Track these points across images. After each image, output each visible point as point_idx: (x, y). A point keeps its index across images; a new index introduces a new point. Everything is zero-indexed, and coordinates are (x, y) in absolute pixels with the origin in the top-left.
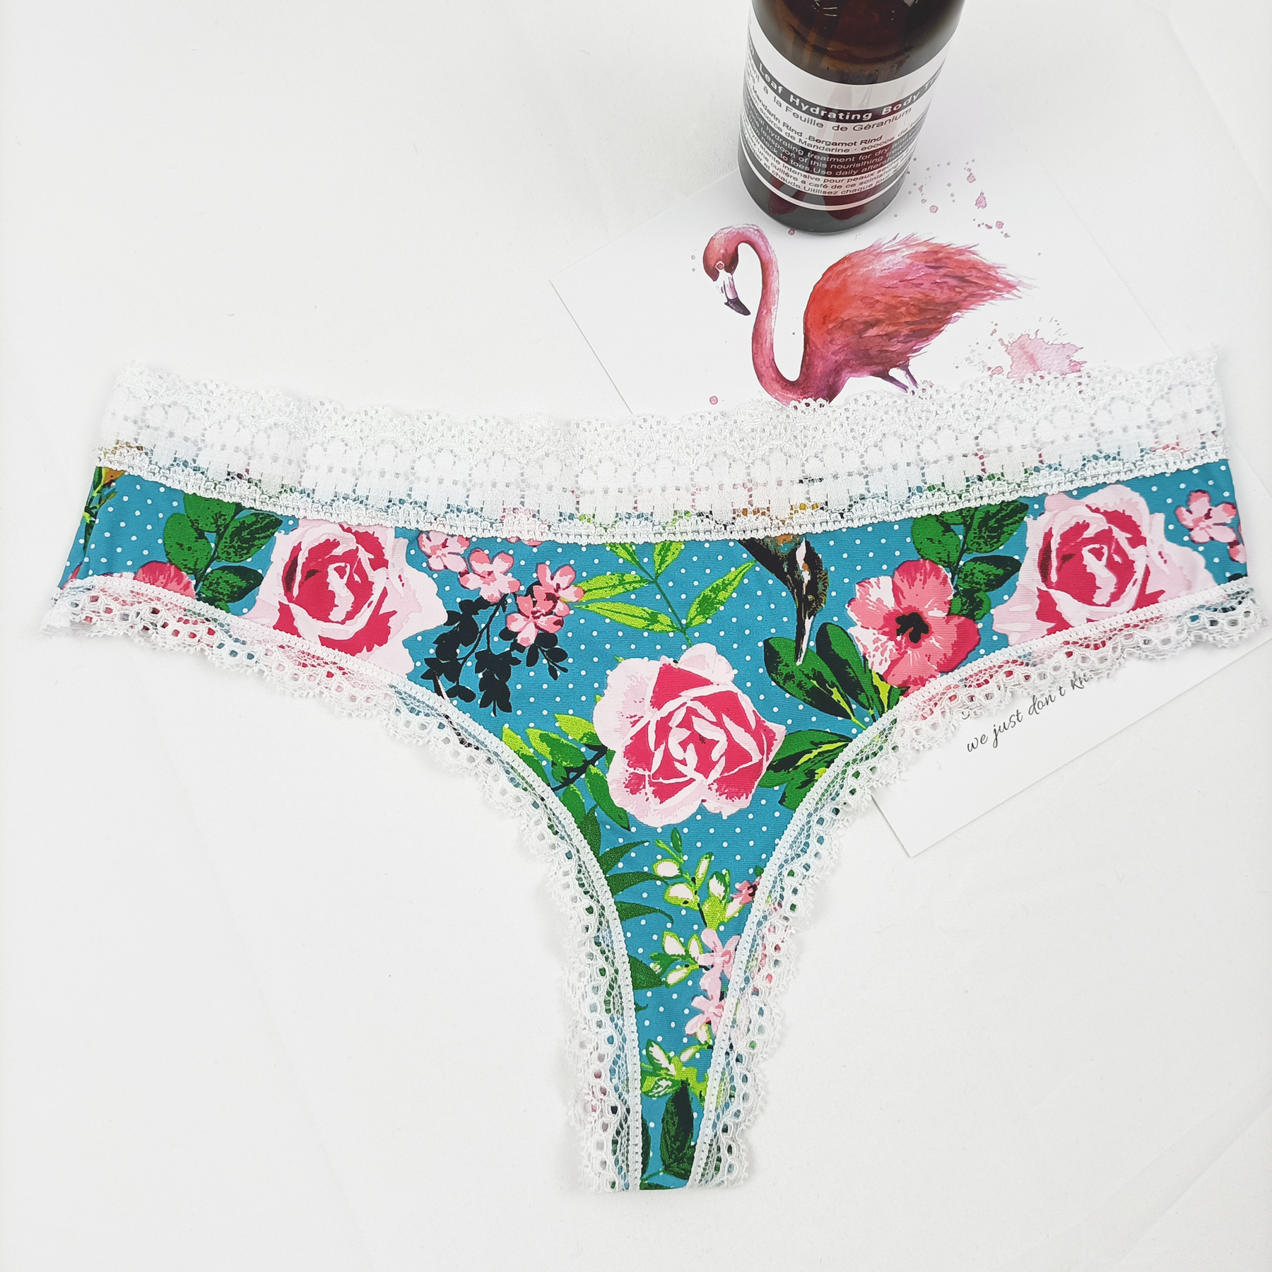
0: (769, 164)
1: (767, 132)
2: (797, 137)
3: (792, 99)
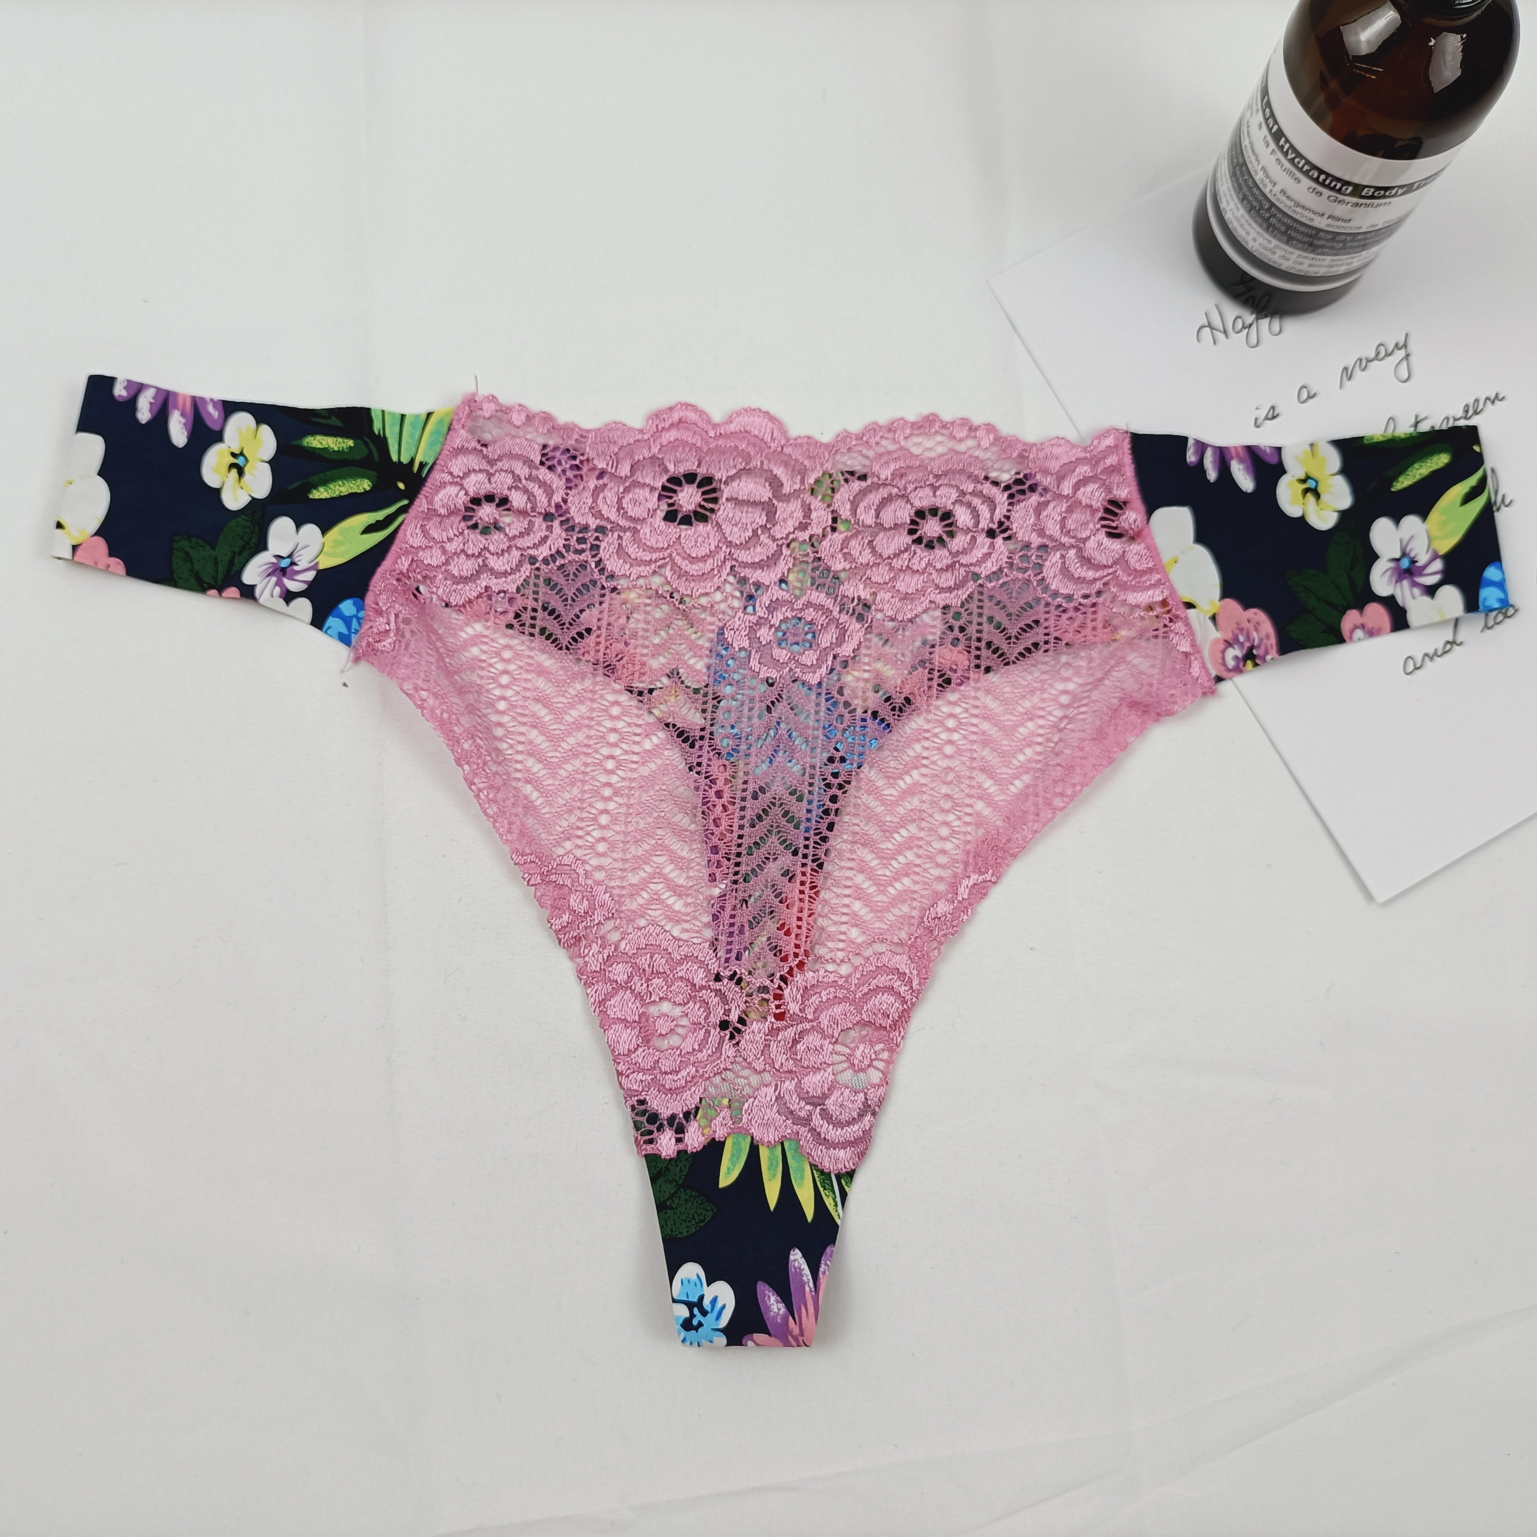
0: (1228, 209)
1: (1242, 172)
2: (1269, 186)
3: (1282, 142)
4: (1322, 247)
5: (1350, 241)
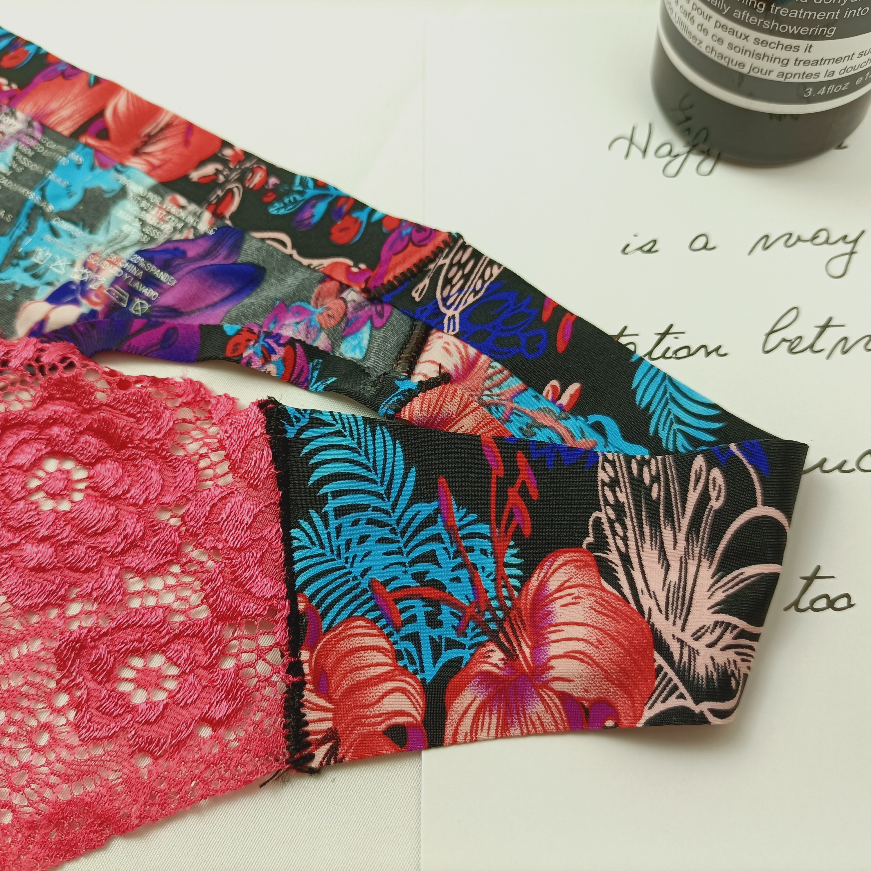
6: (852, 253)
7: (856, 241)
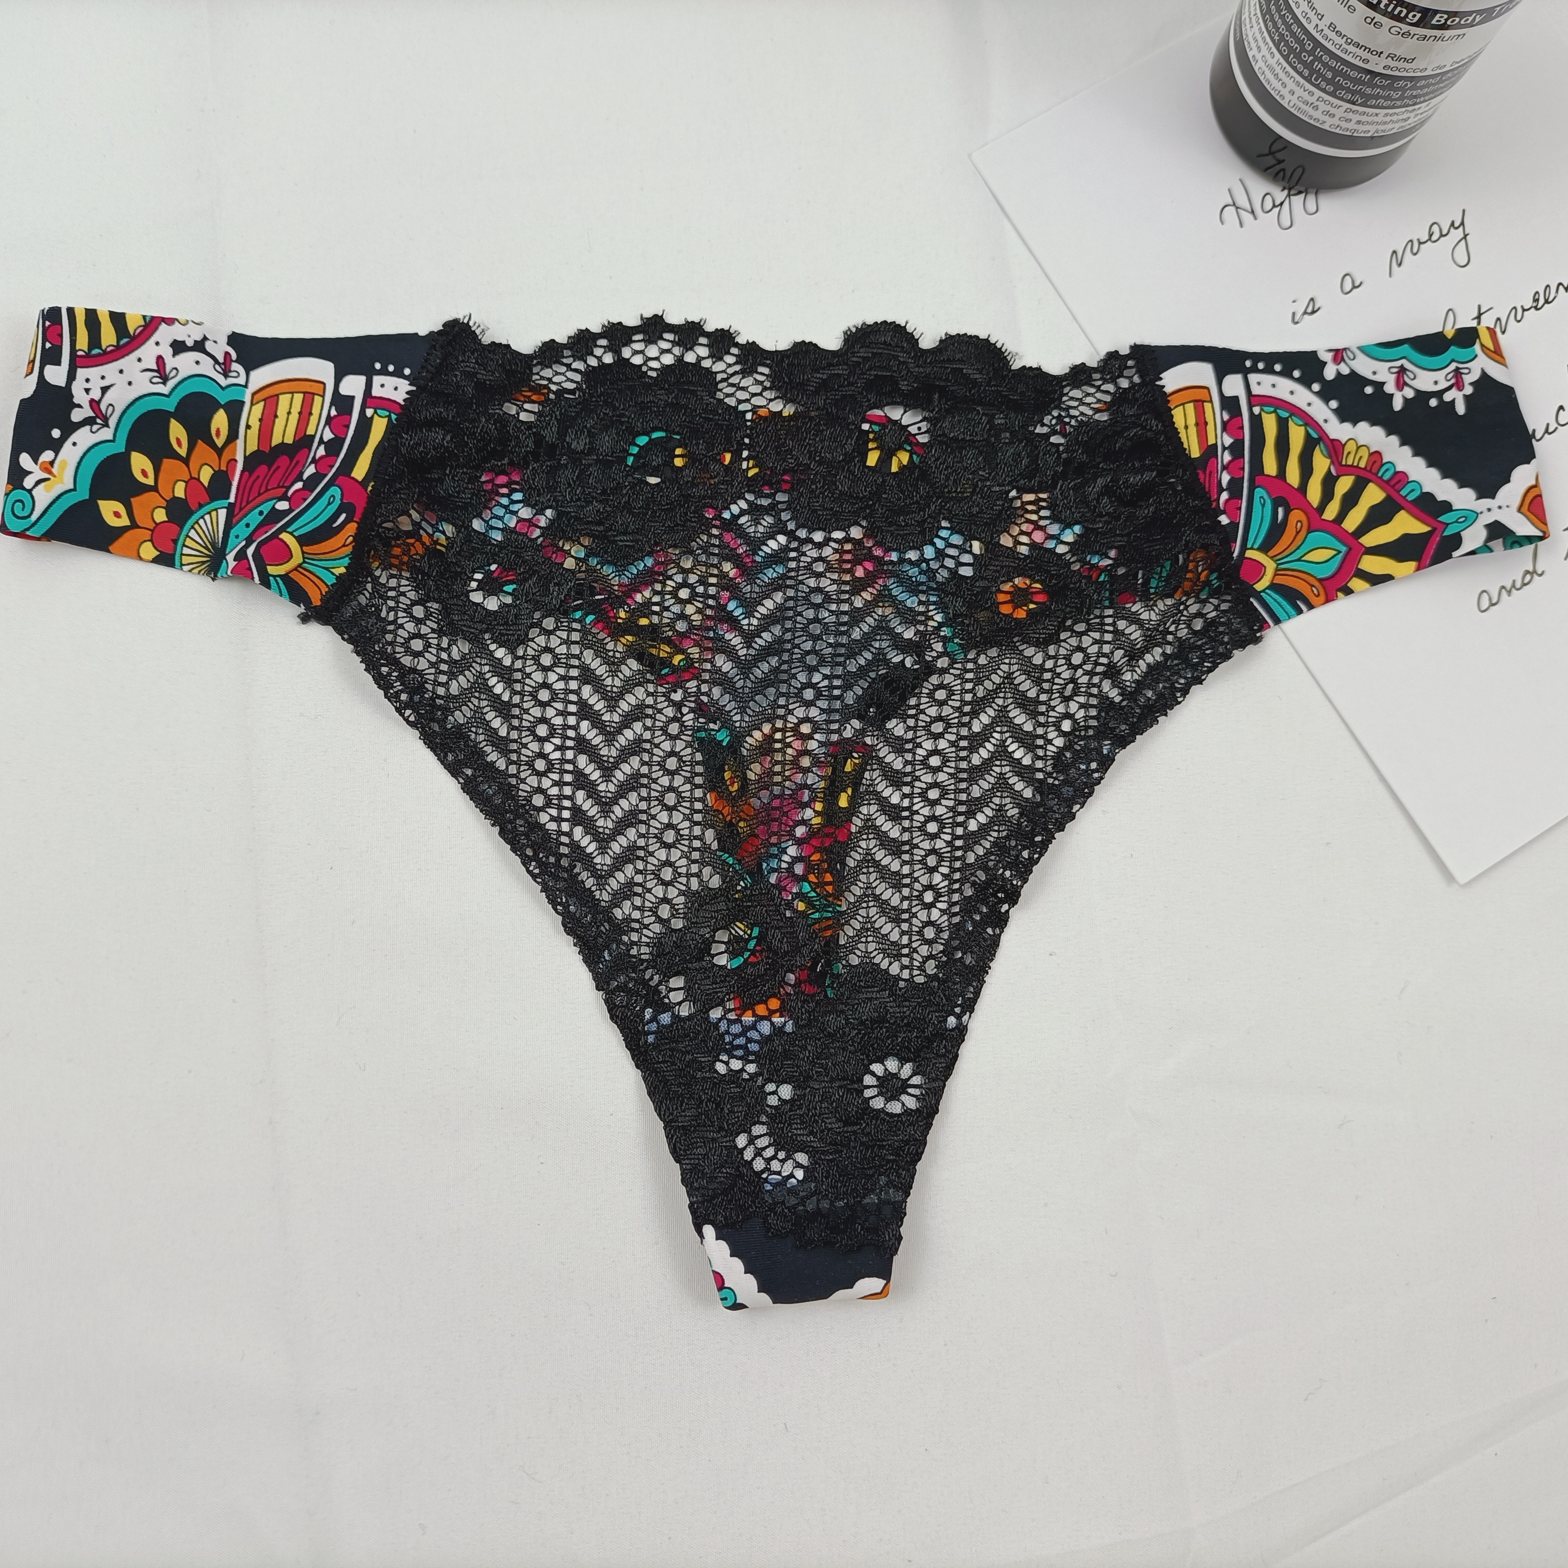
4: (1377, 97)
5: (1410, 89)
6: (1465, 236)
7: (1462, 224)
